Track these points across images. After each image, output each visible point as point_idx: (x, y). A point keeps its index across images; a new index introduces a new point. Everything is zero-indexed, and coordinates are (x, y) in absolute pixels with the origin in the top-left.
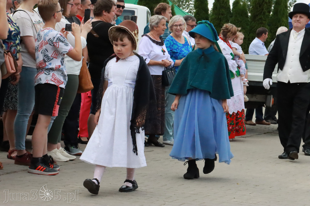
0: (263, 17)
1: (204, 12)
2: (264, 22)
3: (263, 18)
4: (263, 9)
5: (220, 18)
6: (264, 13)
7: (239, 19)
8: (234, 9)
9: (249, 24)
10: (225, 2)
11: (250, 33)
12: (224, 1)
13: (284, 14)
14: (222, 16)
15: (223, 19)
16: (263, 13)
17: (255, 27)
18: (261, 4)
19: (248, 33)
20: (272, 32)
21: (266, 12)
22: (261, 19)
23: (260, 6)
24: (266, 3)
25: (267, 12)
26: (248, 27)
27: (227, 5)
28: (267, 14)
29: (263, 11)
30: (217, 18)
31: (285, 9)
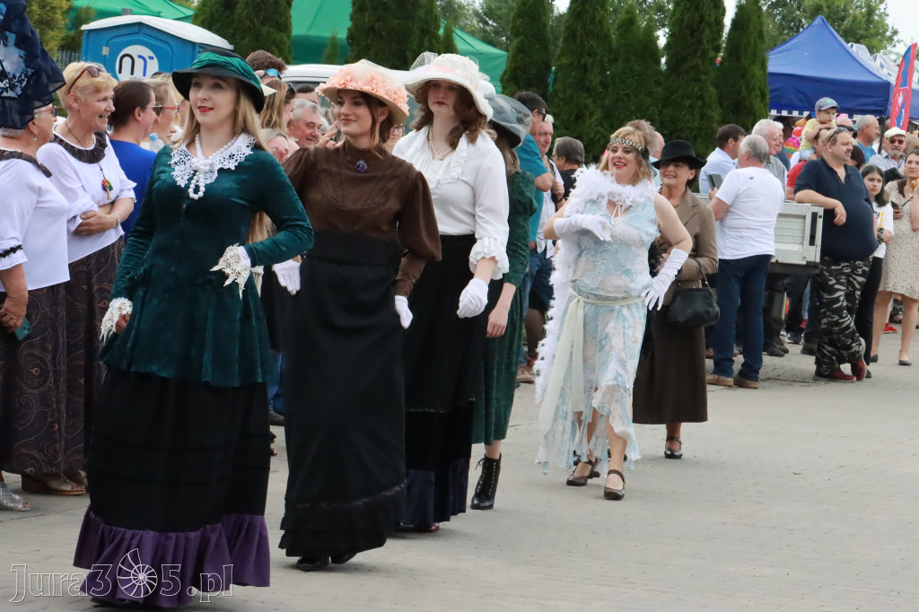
0: (700, 63)
1: (538, 46)
2: (703, 77)
3: (701, 67)
4: (700, 42)
5: (585, 65)
6: (704, 54)
7: (637, 68)
8: (622, 41)
9: (663, 79)
10: (597, 19)
11: (664, 106)
12: (594, 18)
13: (755, 55)
14: (591, 60)
15: (592, 67)
16: (699, 54)
17: (680, 91)
18: (694, 26)
19: (660, 106)
20: (725, 104)
21: (708, 50)
22: (695, 67)
23: (692, 33)
24: (709, 25)
25: (712, 50)
26: (660, 90)
27: (602, 28)
28: (712, 54)
29: (701, 48)
30: (575, 64)
31: (758, 40)
